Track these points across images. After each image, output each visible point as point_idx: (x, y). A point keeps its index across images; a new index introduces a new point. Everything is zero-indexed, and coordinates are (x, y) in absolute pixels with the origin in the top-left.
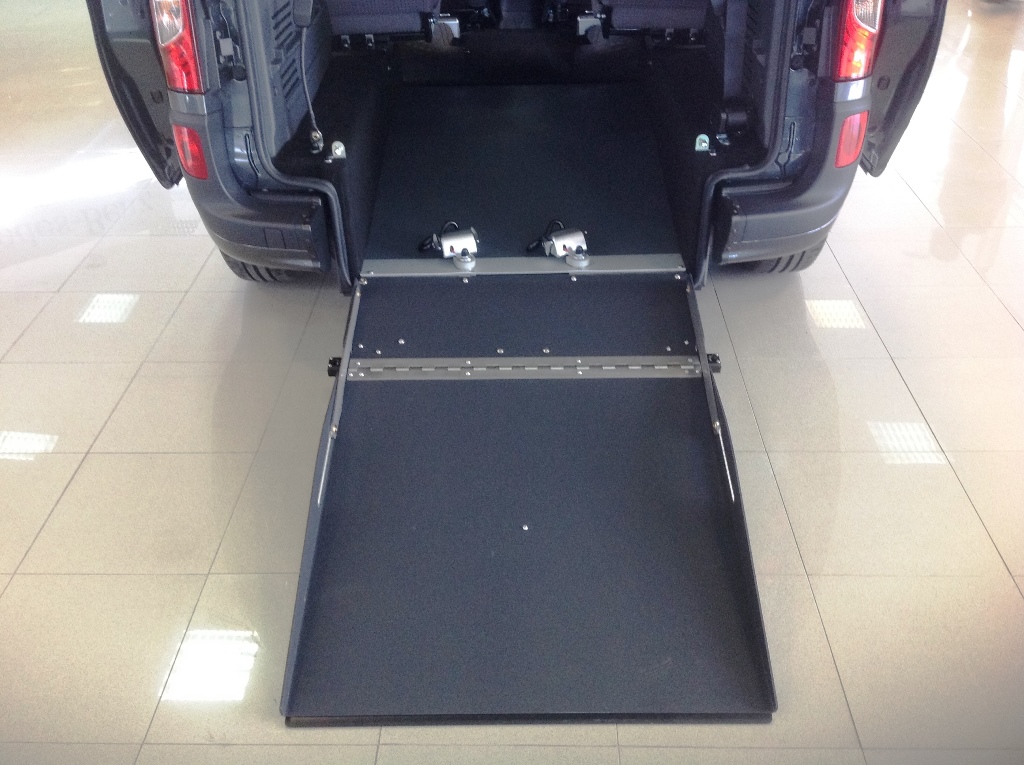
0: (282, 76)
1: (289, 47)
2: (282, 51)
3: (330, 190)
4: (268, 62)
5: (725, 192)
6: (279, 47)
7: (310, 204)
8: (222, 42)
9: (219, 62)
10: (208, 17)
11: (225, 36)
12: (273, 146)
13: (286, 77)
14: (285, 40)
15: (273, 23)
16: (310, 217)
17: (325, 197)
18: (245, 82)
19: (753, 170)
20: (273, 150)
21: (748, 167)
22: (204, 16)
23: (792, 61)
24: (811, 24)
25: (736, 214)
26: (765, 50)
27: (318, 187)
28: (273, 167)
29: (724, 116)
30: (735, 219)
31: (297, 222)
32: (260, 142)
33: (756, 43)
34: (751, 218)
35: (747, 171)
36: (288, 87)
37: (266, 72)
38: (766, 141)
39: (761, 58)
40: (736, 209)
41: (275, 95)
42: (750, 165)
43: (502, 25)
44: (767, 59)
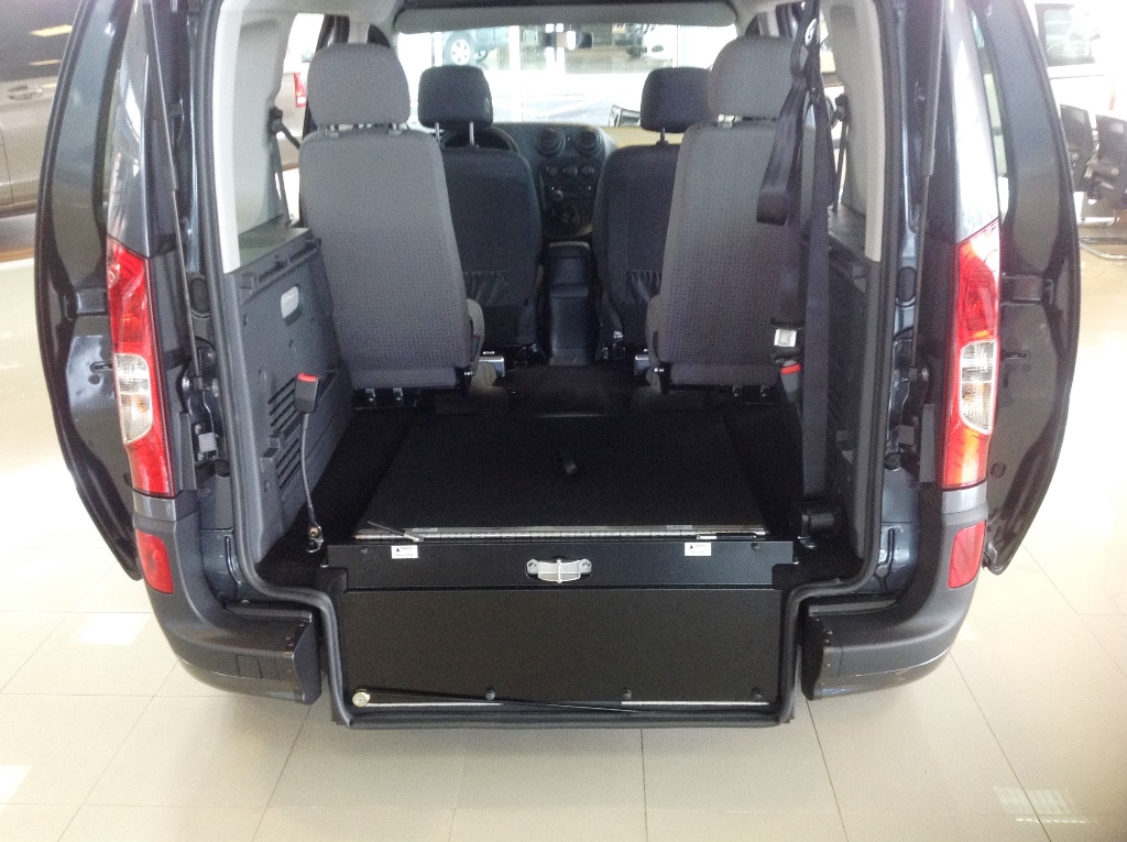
0: (277, 467)
1: (287, 433)
2: (278, 440)
3: (324, 603)
4: (258, 456)
5: (813, 610)
6: (275, 435)
7: (299, 620)
8: (201, 437)
9: (196, 459)
10: (185, 411)
11: (206, 430)
12: (259, 549)
13: (282, 467)
14: (282, 426)
15: (269, 408)
16: (295, 641)
17: (317, 613)
18: (228, 478)
19: (847, 586)
20: (259, 553)
21: (838, 582)
22: (180, 409)
23: (886, 458)
24: (907, 422)
25: (829, 645)
26: (852, 444)
27: (309, 601)
28: (256, 575)
29: (805, 518)
30: (827, 650)
31: (278, 649)
32: (242, 547)
33: (840, 436)
34: (847, 649)
35: (837, 587)
36: (284, 477)
37: (255, 466)
38: (860, 549)
39: (847, 455)
40: (826, 636)
41: (266, 490)
42: (842, 578)
43: (552, 362)
44: (855, 457)
